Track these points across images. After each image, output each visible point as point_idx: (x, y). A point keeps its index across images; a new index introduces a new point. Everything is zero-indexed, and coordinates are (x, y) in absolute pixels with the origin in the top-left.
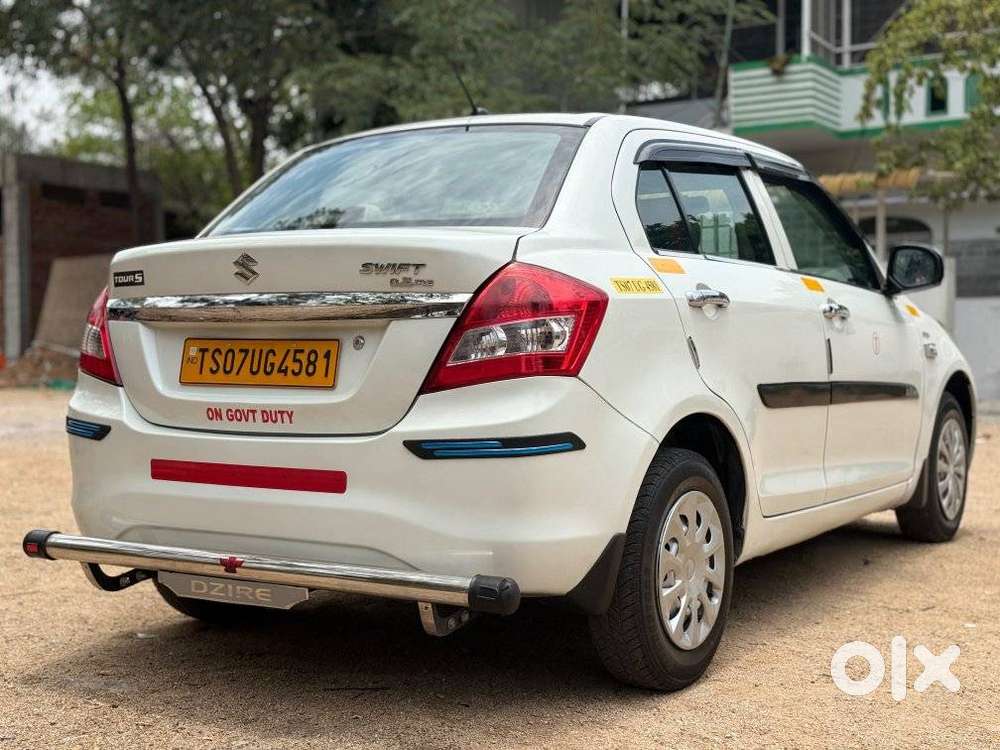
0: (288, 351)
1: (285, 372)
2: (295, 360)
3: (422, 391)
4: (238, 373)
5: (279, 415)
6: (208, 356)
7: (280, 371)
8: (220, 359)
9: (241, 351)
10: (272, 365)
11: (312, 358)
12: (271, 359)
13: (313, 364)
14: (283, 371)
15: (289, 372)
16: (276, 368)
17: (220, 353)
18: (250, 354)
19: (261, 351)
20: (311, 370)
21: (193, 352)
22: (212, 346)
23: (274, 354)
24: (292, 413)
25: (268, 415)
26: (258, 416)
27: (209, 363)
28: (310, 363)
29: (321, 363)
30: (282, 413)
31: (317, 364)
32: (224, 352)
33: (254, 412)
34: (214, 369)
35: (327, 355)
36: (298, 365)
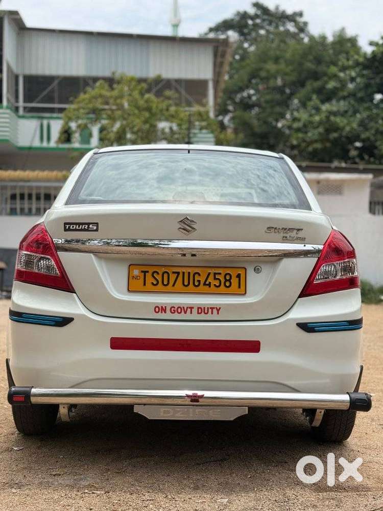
0: (209, 274)
1: (209, 285)
2: (215, 279)
3: (301, 296)
4: (174, 285)
5: (210, 310)
6: (149, 276)
7: (205, 284)
8: (159, 278)
9: (174, 273)
10: (199, 281)
11: (228, 278)
12: (197, 278)
13: (229, 281)
14: (207, 285)
15: (212, 286)
16: (202, 283)
17: (158, 273)
18: (181, 275)
19: (189, 273)
20: (228, 284)
21: (136, 272)
22: (151, 270)
23: (199, 275)
24: (220, 308)
25: (201, 310)
26: (195, 311)
27: (150, 279)
28: (226, 280)
29: (235, 281)
30: (212, 308)
31: (232, 281)
32: (161, 273)
33: (191, 308)
34: (155, 283)
35: (239, 276)
36: (218, 281)
